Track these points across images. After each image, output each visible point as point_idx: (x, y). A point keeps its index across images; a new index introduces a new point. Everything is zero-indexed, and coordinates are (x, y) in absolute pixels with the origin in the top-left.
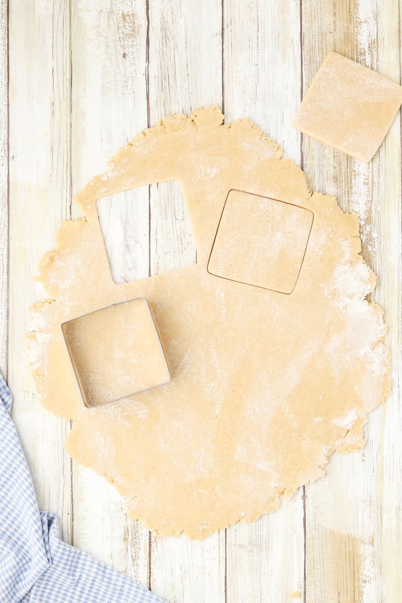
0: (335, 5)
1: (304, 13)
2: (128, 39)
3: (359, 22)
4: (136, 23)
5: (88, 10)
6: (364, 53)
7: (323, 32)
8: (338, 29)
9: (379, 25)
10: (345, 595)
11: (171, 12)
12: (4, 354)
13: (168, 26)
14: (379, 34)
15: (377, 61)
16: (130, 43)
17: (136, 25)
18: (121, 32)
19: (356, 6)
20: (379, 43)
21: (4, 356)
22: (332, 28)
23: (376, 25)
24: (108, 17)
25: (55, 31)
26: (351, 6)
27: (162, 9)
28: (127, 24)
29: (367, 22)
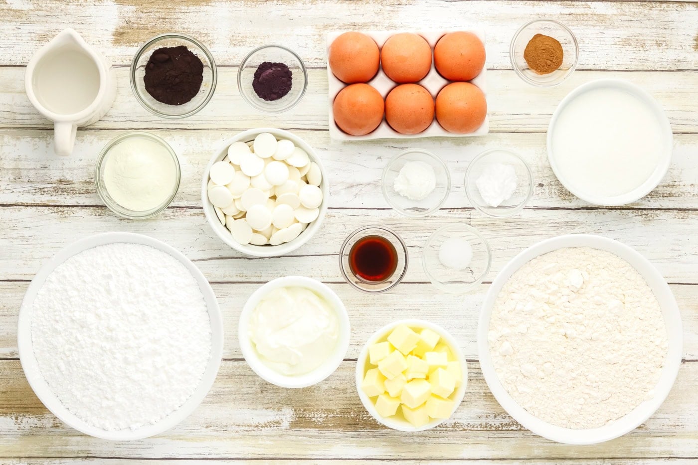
0: (5, 392)
5: (2, 146)
26: (5, 409)
27: (2, 219)
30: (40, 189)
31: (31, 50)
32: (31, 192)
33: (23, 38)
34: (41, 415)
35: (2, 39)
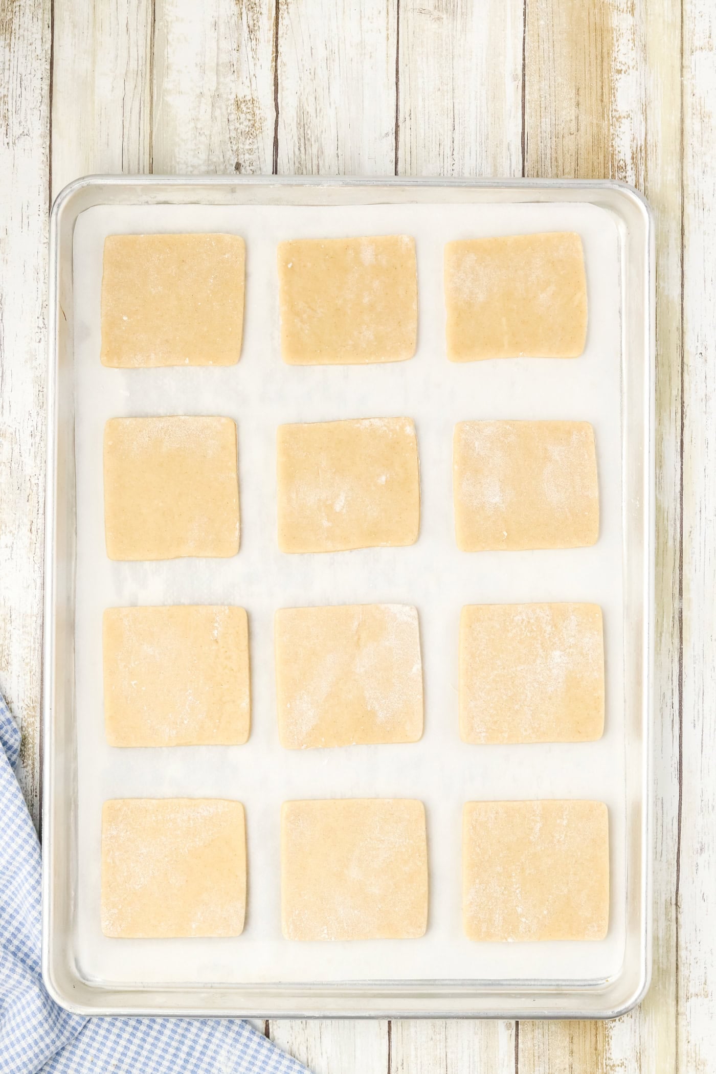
0: (578, 90)
1: (529, 102)
2: (244, 139)
3: (617, 116)
4: (258, 115)
5: (180, 93)
6: (624, 168)
7: (558, 133)
8: (582, 128)
9: (648, 121)
10: (581, 1041)
11: (314, 96)
12: (37, 645)
13: (309, 120)
14: (649, 137)
15: (644, 180)
16: (247, 147)
17: (257, 118)
18: (232, 127)
19: (613, 91)
20: (648, 152)
21: (37, 649)
22: (573, 125)
23: (643, 123)
24: (211, 105)
25: (127, 124)
26: (604, 91)
27: (299, 93)
28: (243, 116)
29: (630, 116)
30: (251, 32)
31: (26, 46)
32: (254, 47)
33: (7, 59)
34: (614, 32)
35: (8, 91)
